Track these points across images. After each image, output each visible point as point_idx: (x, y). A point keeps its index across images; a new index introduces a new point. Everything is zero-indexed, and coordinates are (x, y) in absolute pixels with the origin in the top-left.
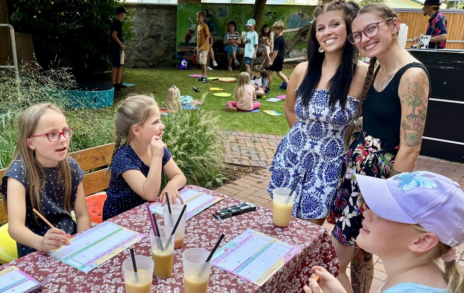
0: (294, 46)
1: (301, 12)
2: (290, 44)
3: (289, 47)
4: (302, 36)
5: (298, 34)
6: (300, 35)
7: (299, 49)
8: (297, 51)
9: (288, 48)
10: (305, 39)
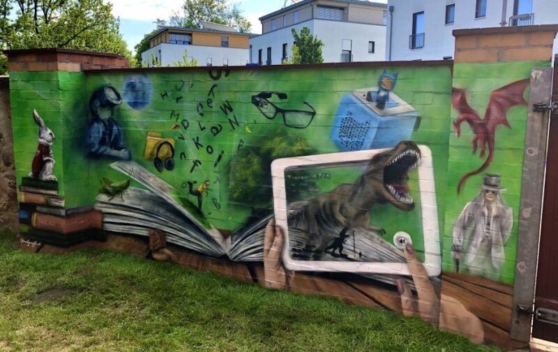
0: (357, 216)
1: (374, 89)
2: (342, 208)
3: (341, 219)
4: (387, 181)
5: (370, 175)
6: (380, 176)
7: (381, 232)
8: (371, 238)
9: (337, 223)
10: (402, 195)
